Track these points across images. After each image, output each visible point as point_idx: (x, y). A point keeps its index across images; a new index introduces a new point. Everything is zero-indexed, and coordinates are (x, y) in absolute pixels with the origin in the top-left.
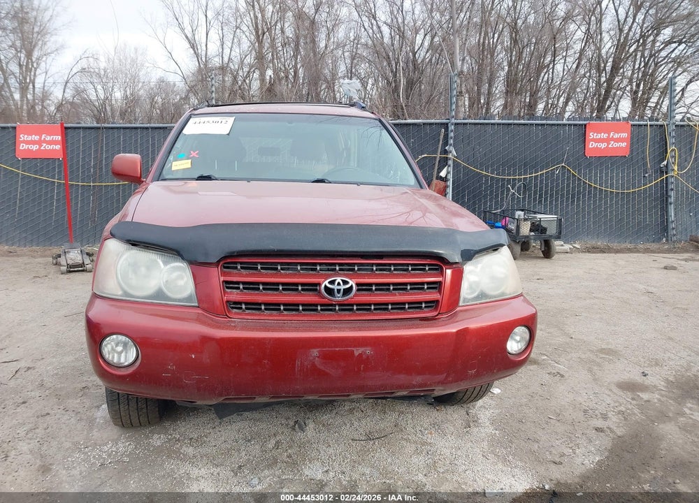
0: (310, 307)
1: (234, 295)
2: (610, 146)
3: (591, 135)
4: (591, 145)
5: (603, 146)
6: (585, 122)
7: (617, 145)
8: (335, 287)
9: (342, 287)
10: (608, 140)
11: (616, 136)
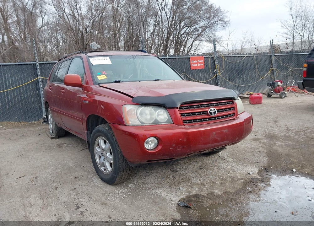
0: (205, 119)
1: (184, 118)
2: (198, 65)
3: (192, 62)
4: (192, 65)
5: (196, 65)
6: (189, 57)
7: (200, 65)
8: (212, 111)
9: (214, 111)
10: (197, 63)
11: (200, 61)
